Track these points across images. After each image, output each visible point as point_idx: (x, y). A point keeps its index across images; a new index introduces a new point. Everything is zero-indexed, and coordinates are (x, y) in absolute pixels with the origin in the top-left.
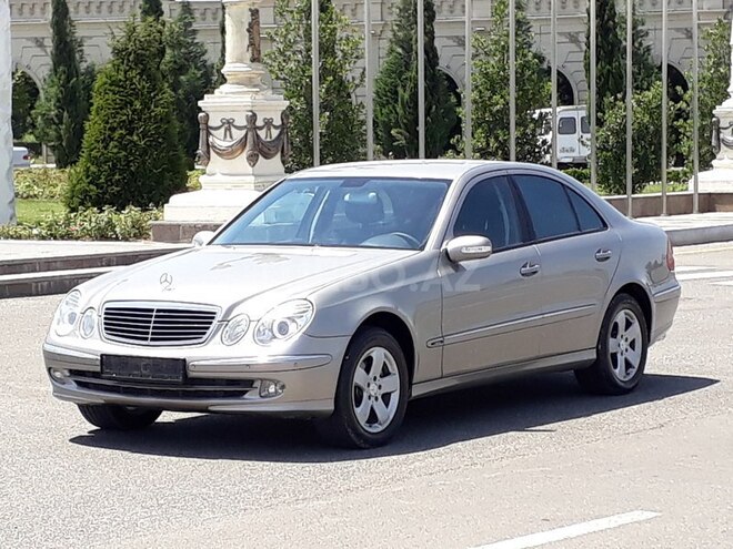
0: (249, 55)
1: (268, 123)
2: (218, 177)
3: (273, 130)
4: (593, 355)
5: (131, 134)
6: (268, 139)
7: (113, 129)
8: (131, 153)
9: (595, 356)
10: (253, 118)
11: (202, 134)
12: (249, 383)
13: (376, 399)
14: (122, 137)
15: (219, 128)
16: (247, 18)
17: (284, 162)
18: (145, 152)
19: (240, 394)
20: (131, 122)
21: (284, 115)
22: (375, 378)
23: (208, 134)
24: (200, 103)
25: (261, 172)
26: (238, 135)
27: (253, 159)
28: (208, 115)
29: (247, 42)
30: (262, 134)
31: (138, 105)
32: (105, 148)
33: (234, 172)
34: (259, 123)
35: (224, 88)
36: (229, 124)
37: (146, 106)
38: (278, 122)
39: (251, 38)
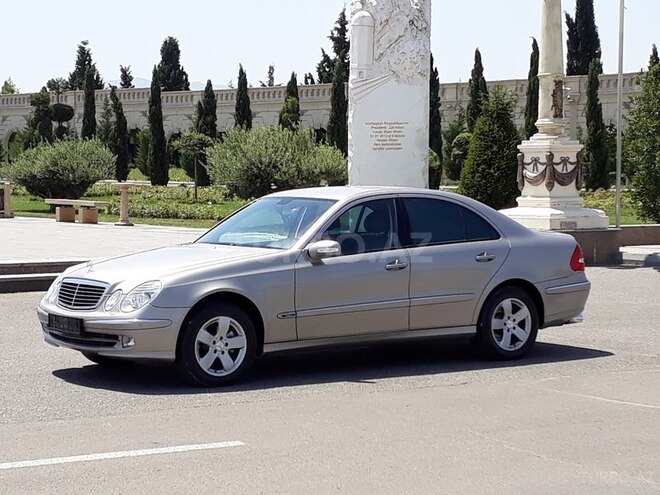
0: (552, 113)
1: (565, 161)
2: (529, 198)
3: (568, 165)
4: (473, 330)
5: (490, 168)
6: (565, 172)
7: (478, 165)
8: (489, 182)
9: (475, 331)
10: (551, 157)
11: (520, 168)
12: (116, 337)
13: (223, 353)
14: (484, 170)
15: (529, 164)
16: (552, 87)
17: (578, 188)
18: (498, 180)
19: (111, 345)
20: (491, 160)
21: (579, 155)
22: (221, 338)
23: (524, 168)
24: (519, 147)
25: (556, 195)
26: (541, 168)
27: (550, 186)
28: (523, 155)
29: (552, 104)
30: (559, 168)
31: (495, 148)
32: (473, 178)
33: (537, 195)
34: (556, 159)
35: (535, 136)
36: (536, 161)
37: (501, 148)
38: (573, 159)
39: (554, 101)
